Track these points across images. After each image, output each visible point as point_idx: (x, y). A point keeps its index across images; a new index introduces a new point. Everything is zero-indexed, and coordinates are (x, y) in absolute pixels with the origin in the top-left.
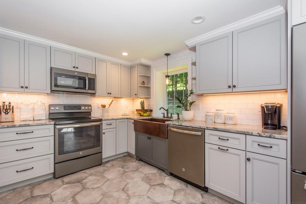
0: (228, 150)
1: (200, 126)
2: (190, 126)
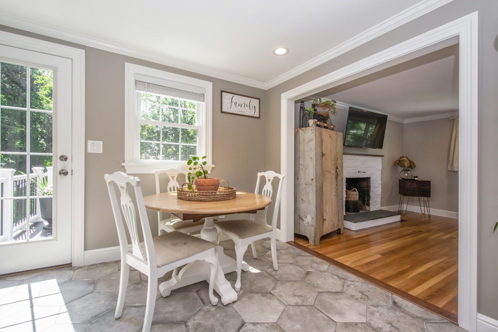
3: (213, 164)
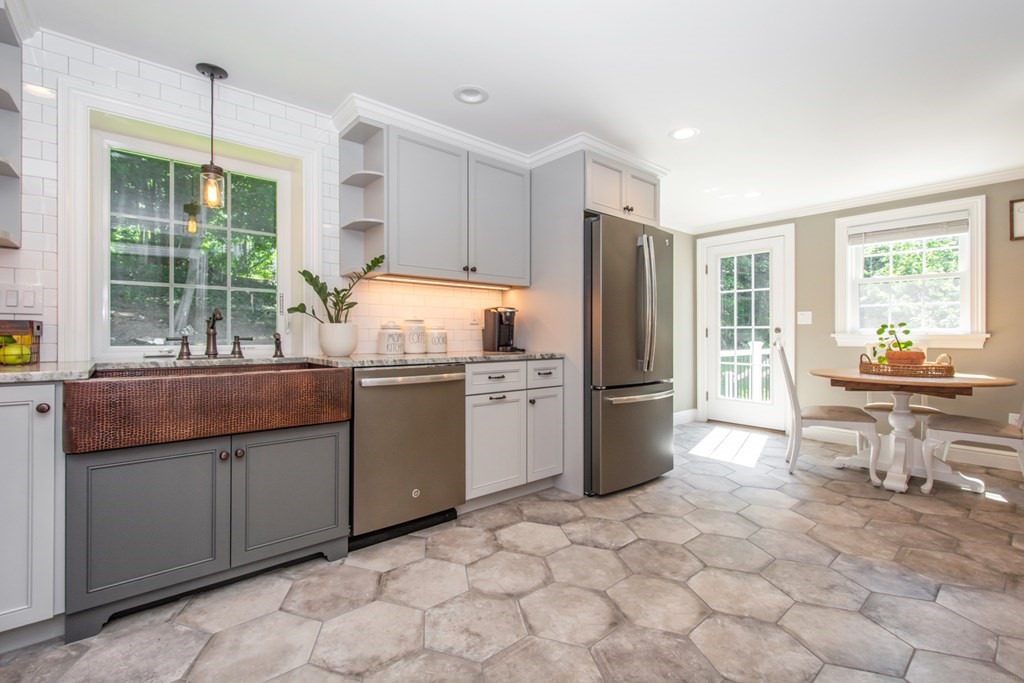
3: (987, 332)
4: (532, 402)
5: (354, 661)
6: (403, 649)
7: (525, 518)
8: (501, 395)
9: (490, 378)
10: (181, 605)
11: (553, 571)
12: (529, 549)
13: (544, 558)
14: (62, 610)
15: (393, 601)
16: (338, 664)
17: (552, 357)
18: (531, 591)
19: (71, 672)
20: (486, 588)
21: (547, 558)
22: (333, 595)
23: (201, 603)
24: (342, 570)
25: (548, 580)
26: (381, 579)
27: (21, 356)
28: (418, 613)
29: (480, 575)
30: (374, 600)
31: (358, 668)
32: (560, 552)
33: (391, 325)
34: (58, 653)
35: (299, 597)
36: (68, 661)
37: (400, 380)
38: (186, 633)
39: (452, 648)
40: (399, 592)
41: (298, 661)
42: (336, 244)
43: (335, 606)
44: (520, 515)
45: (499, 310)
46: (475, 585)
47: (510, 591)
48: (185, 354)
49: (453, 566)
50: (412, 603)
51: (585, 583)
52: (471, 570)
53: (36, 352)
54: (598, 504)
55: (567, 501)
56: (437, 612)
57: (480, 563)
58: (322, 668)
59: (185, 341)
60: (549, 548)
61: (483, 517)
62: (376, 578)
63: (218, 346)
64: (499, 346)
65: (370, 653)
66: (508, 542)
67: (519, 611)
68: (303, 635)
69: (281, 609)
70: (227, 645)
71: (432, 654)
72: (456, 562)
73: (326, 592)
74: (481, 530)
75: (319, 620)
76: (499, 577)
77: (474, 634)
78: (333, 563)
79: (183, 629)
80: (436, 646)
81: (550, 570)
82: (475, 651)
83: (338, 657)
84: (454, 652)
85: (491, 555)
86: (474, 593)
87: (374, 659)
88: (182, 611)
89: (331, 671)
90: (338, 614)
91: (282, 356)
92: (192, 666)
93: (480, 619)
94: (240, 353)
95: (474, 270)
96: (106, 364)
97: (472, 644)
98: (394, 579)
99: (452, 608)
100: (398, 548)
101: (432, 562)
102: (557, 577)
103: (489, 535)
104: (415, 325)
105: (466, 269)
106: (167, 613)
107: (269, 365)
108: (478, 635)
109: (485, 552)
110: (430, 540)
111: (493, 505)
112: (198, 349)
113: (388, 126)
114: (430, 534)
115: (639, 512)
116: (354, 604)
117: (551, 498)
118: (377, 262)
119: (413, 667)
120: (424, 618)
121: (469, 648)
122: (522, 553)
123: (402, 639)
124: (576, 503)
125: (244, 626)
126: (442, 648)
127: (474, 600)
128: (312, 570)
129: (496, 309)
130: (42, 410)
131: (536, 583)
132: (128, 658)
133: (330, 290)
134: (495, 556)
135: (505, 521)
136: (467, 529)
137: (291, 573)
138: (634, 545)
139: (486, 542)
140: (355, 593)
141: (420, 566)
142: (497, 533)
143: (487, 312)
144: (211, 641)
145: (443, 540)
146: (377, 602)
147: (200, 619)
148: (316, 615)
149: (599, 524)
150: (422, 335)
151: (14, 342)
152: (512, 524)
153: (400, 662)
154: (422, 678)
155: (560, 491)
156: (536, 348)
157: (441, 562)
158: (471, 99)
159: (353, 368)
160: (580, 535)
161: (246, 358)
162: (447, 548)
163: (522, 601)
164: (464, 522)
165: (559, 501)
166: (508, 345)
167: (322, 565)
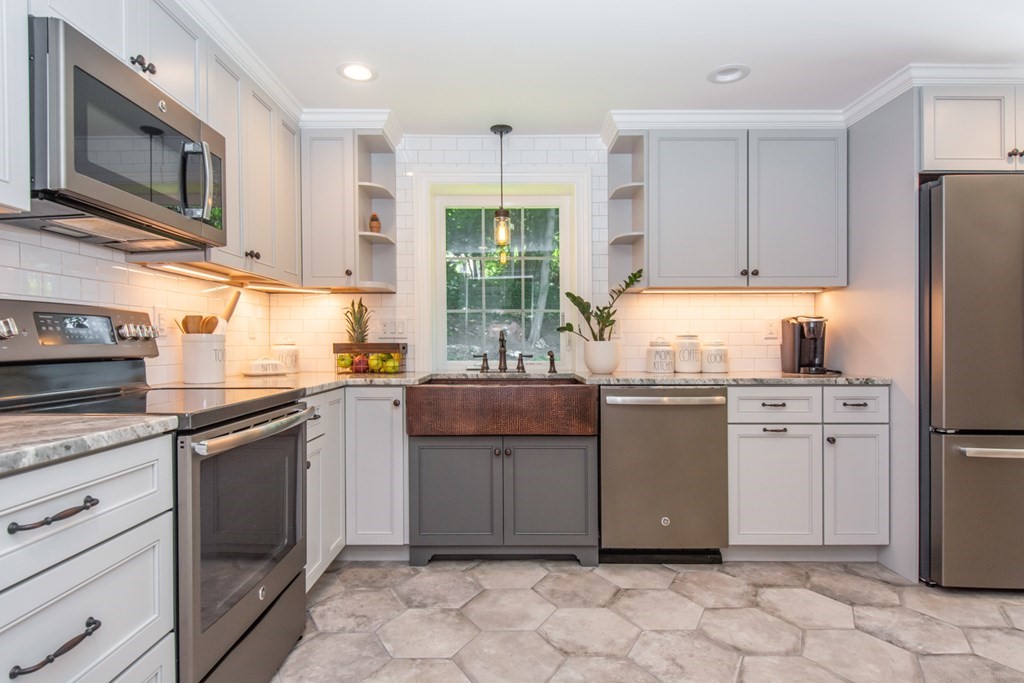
0: (785, 430)
1: (715, 380)
2: (683, 382)
4: (832, 441)
5: (567, 643)
6: (609, 650)
7: (808, 585)
8: (781, 427)
9: (764, 405)
10: (473, 564)
11: (806, 646)
12: (790, 616)
13: (803, 631)
14: (407, 542)
15: (619, 614)
16: (555, 640)
17: (867, 383)
18: (765, 655)
19: (409, 582)
20: (715, 634)
21: (808, 632)
22: (573, 592)
23: (485, 567)
24: (589, 575)
25: (795, 652)
26: (618, 593)
27: (394, 367)
28: (636, 630)
29: (715, 621)
30: (604, 606)
31: (568, 648)
32: (831, 632)
33: (660, 341)
34: (406, 570)
35: (548, 585)
36: (409, 576)
37: (666, 400)
38: (471, 583)
39: (651, 667)
40: (628, 608)
41: (529, 626)
42: (605, 261)
43: (572, 600)
44: (804, 580)
45: (800, 320)
46: (705, 628)
47: (740, 645)
48: (485, 368)
49: (691, 605)
50: (635, 621)
51: (840, 671)
52: (708, 614)
53: (402, 365)
54: (937, 597)
55: (887, 583)
56: (654, 635)
57: (721, 611)
58: (543, 638)
59: (485, 358)
60: (819, 623)
61: (755, 570)
62: (613, 591)
63: (507, 362)
64: (800, 366)
65: (582, 642)
66: (769, 602)
67: (738, 665)
68: (541, 611)
69: (532, 588)
70: (490, 598)
71: (631, 663)
72: (697, 603)
73: (569, 588)
74: (743, 582)
75: (556, 606)
76: (738, 629)
77: (677, 665)
78: (584, 568)
79: (470, 579)
80: (637, 659)
81: (803, 643)
82: (671, 678)
83: (557, 635)
84: (651, 670)
85: (740, 608)
86: (700, 634)
87: (582, 648)
88: (473, 568)
89: (548, 642)
90: (571, 607)
91: (555, 371)
92: (467, 604)
93: (692, 656)
94: (523, 368)
95: (756, 273)
96: (437, 375)
97: (672, 671)
98: (629, 596)
99: (669, 637)
100: (648, 574)
101: (672, 594)
102: (806, 653)
103: (750, 589)
104: (687, 341)
105: (745, 273)
106: (464, 566)
107: (542, 380)
108: (681, 667)
109: (735, 603)
110: (681, 575)
111: (776, 562)
112: (494, 364)
113: (648, 131)
114: (685, 570)
115: (1004, 624)
116: (586, 604)
117: (864, 573)
118: (635, 278)
119: (610, 667)
120: (638, 636)
121: (667, 673)
122: (779, 617)
123: (611, 643)
124: (898, 589)
125: (505, 591)
126: (643, 663)
127: (696, 639)
128: (566, 568)
129: (796, 319)
130: (396, 404)
131: (776, 650)
132: (436, 585)
133: (593, 309)
134: (744, 610)
135: (780, 582)
136: (728, 577)
137: (550, 565)
138: (957, 658)
139: (742, 595)
140: (591, 595)
141: (658, 595)
142: (761, 590)
143: (785, 323)
144: (482, 593)
145: (695, 579)
146: (605, 609)
147: (481, 577)
148: (555, 601)
149: (918, 620)
150: (694, 351)
151: (391, 357)
152: (786, 586)
153: (602, 658)
154: (613, 676)
155: (884, 568)
156: (857, 370)
157: (682, 598)
158: (729, 78)
159: (599, 386)
160: (875, 623)
161: (527, 372)
162: (695, 587)
163: (747, 659)
164: (728, 569)
165: (874, 579)
166: (811, 364)
167: (575, 567)
